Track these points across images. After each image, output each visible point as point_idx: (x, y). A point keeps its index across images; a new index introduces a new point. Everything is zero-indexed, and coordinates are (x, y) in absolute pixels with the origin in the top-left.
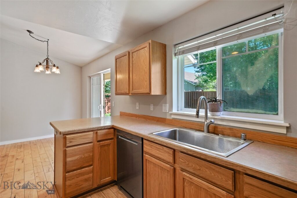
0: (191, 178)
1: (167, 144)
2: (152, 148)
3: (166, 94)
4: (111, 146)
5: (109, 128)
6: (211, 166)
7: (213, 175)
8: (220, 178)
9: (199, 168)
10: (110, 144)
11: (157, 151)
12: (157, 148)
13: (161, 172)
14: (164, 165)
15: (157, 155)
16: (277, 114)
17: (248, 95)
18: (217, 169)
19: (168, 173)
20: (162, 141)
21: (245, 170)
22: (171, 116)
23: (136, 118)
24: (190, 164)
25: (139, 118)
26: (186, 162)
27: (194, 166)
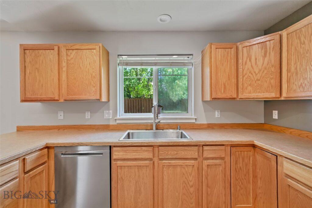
0: (170, 163)
2: (127, 152)
3: (109, 101)
4: (44, 174)
5: (41, 148)
6: (186, 148)
7: (186, 153)
8: (191, 153)
9: (176, 153)
10: (43, 170)
11: (134, 154)
12: (134, 150)
13: (138, 171)
14: (142, 163)
15: (133, 157)
16: (188, 112)
17: (173, 102)
19: (146, 168)
20: (142, 143)
21: (205, 143)
22: (116, 122)
23: (58, 130)
24: (169, 153)
25: (64, 130)
26: (165, 153)
27: (172, 153)
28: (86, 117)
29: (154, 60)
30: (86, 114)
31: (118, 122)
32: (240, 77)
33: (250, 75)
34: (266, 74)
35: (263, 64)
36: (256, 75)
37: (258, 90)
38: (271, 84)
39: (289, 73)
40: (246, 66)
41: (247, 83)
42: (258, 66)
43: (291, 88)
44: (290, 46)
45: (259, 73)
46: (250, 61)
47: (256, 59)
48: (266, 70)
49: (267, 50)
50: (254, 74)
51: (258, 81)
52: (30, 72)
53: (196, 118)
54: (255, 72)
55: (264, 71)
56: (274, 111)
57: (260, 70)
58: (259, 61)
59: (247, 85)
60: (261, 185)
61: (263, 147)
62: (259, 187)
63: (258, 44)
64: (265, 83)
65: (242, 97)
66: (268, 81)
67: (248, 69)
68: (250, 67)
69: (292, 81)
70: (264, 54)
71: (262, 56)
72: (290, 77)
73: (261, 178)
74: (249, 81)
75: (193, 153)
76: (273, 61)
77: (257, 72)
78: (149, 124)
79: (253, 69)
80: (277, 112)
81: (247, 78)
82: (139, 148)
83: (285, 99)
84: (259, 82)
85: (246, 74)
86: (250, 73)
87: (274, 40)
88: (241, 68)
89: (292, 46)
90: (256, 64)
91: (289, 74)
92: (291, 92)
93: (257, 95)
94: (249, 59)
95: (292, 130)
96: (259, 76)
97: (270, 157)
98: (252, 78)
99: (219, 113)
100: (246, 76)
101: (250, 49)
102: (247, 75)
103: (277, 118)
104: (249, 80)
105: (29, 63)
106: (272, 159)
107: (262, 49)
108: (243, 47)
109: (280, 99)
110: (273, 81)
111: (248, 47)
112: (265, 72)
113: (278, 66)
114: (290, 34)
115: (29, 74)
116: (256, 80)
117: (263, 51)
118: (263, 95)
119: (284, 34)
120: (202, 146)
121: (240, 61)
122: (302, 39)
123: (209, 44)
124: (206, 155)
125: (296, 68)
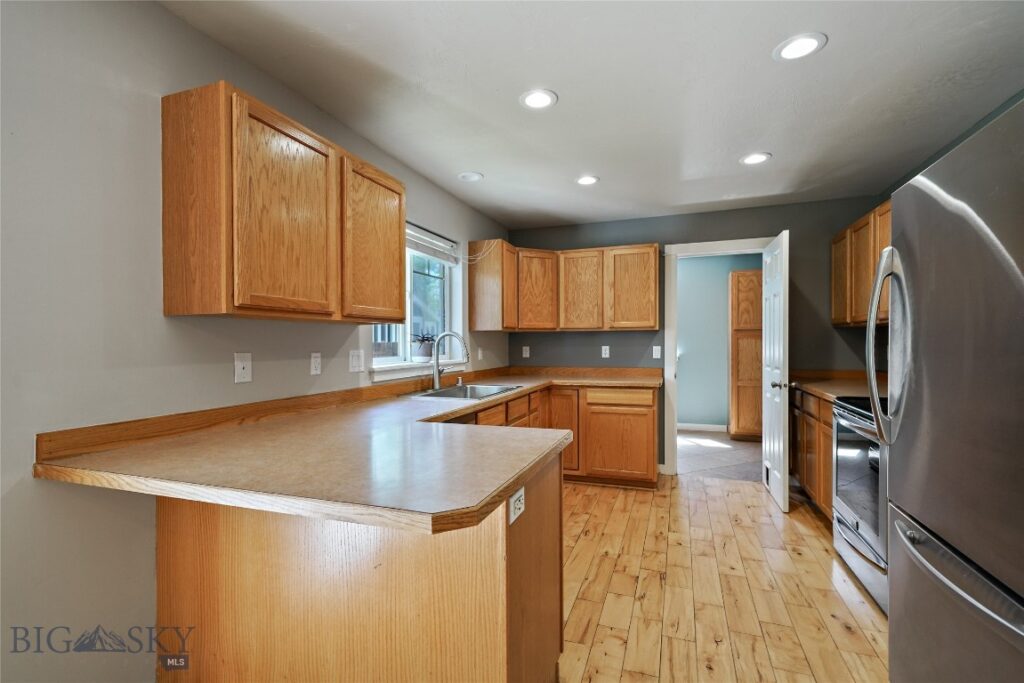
23: (240, 423)
25: (258, 419)
28: (313, 372)
30: (313, 360)
31: (377, 378)
32: (521, 298)
33: (530, 296)
34: (545, 298)
35: (543, 285)
36: (537, 297)
37: (538, 319)
39: (567, 301)
40: (527, 284)
41: (527, 308)
42: (538, 286)
43: (569, 319)
45: (539, 295)
46: (530, 279)
47: (536, 277)
48: (545, 293)
49: (546, 270)
50: (535, 297)
51: (538, 306)
52: (264, 207)
53: (466, 361)
54: (535, 294)
55: (543, 294)
56: (524, 348)
57: (540, 293)
58: (539, 281)
59: (527, 310)
61: (566, 384)
63: (538, 257)
64: (545, 310)
65: (523, 327)
66: (547, 308)
67: (529, 288)
68: (530, 286)
69: (569, 310)
70: (544, 273)
71: (542, 275)
72: (567, 306)
74: (530, 305)
77: (537, 294)
79: (533, 288)
80: (528, 348)
81: (528, 301)
83: (560, 330)
84: (539, 308)
85: (526, 295)
86: (530, 294)
87: (551, 258)
88: (521, 286)
89: (569, 273)
90: (536, 284)
91: (567, 303)
92: (569, 322)
93: (538, 325)
96: (539, 300)
97: (571, 394)
98: (533, 302)
99: (482, 352)
100: (527, 298)
101: (531, 262)
102: (528, 296)
103: (528, 356)
104: (529, 303)
105: (261, 172)
107: (542, 266)
108: (524, 256)
109: (555, 330)
110: (551, 308)
111: (528, 258)
113: (556, 292)
114: (567, 258)
115: (262, 212)
116: (536, 304)
117: (543, 269)
118: (543, 325)
119: (561, 256)
120: (529, 395)
121: (520, 275)
122: (579, 268)
123: (500, 240)
124: (533, 406)
125: (574, 298)
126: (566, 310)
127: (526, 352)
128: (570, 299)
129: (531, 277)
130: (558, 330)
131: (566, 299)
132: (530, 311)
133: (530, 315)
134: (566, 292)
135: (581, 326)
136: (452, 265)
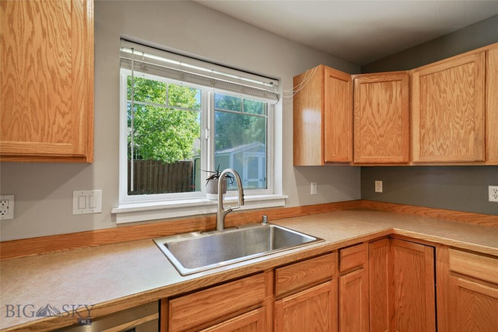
1: (259, 268)
2: (208, 304)
6: (318, 261)
7: (320, 270)
8: (326, 268)
9: (305, 274)
11: (226, 301)
12: (225, 293)
15: (224, 311)
16: (267, 188)
18: (325, 260)
19: (251, 329)
20: (247, 269)
22: (115, 220)
24: (295, 277)
26: (288, 279)
27: (299, 276)
29: (210, 74)
32: (357, 129)
33: (370, 127)
34: (391, 128)
35: (388, 113)
36: (379, 128)
37: (381, 152)
38: (398, 142)
39: (423, 129)
40: (365, 113)
41: (365, 140)
42: (381, 115)
43: (426, 150)
44: (424, 93)
45: (382, 125)
46: (370, 107)
47: (378, 104)
48: (392, 122)
49: (393, 94)
50: (376, 127)
51: (381, 137)
53: (287, 197)
54: (377, 124)
55: (389, 123)
57: (384, 122)
58: (382, 108)
59: (366, 142)
60: (403, 294)
61: (414, 237)
62: (399, 297)
63: (381, 82)
64: (391, 141)
65: (360, 161)
66: (394, 139)
67: (368, 118)
68: (370, 115)
69: (427, 140)
70: (389, 99)
71: (387, 101)
72: (424, 134)
73: (402, 284)
74: (369, 137)
75: (329, 268)
76: (400, 111)
77: (380, 124)
78: (202, 217)
79: (374, 118)
80: (380, 183)
81: (366, 132)
82: (237, 285)
83: (414, 165)
84: (383, 139)
85: (364, 126)
86: (370, 124)
87: (401, 80)
88: (357, 116)
89: (427, 93)
90: (378, 112)
91: (423, 131)
92: (426, 155)
93: (381, 159)
94: (369, 103)
95: (404, 207)
96: (382, 131)
97: (423, 251)
98: (374, 133)
99: (316, 186)
100: (365, 129)
101: (370, 88)
102: (366, 127)
103: (381, 191)
104: (369, 134)
106: (426, 253)
107: (386, 91)
108: (361, 83)
109: (407, 165)
110: (399, 139)
111: (367, 84)
112: (391, 124)
113: (407, 119)
114: (424, 76)
116: (378, 135)
117: (388, 94)
118: (389, 158)
119: (414, 74)
120: (338, 251)
121: (357, 104)
122: (442, 85)
123: (320, 66)
124: (345, 266)
125: (433, 124)
126: (422, 141)
127: (379, 187)
128: (428, 124)
129: (371, 105)
130: (411, 164)
131: (422, 126)
132: (370, 143)
133: (369, 147)
134: (421, 117)
135: (445, 159)
136: (274, 102)
